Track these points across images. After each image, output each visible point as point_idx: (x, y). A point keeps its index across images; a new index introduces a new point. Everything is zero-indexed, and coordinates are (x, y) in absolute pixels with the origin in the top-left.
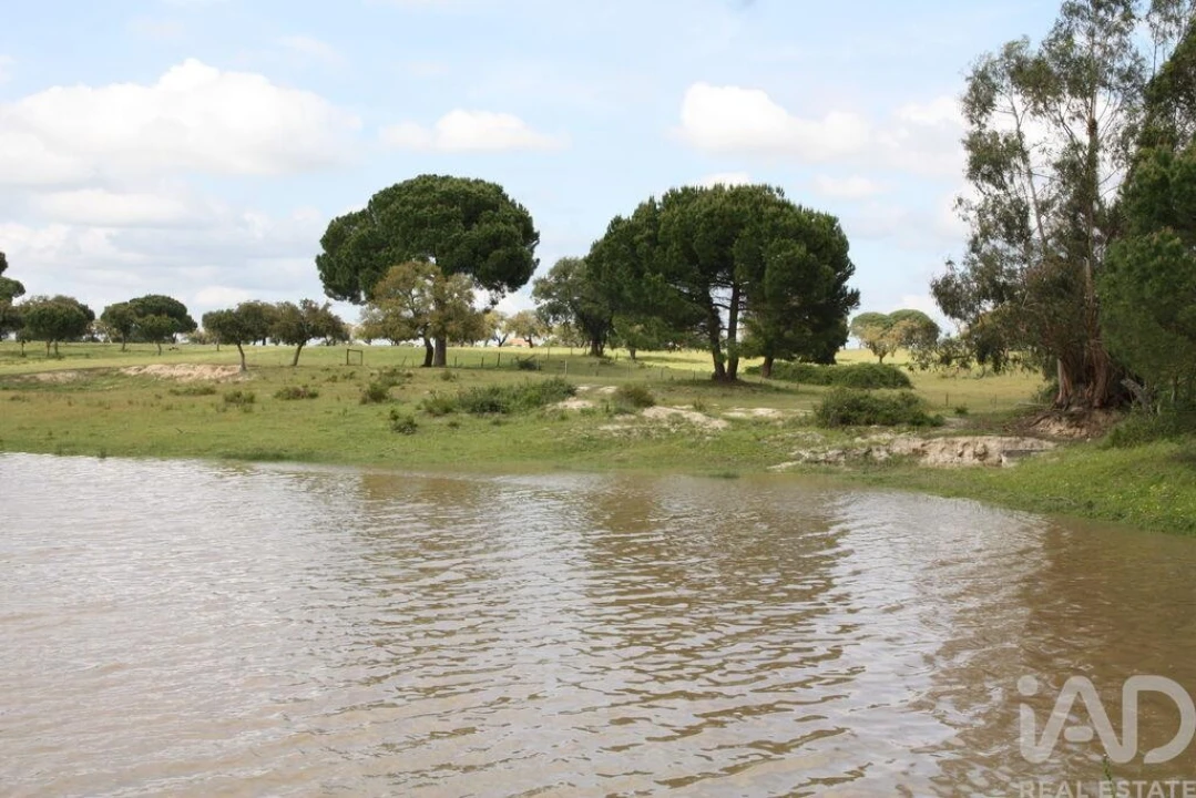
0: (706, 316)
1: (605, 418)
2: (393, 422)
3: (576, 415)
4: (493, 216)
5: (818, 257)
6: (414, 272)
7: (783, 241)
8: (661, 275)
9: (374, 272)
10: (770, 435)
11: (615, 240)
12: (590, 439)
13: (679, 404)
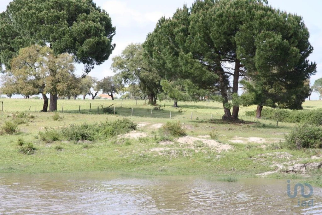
0: (218, 80)
1: (155, 144)
2: (19, 147)
3: (136, 142)
4: (86, 17)
5: (289, 42)
6: (36, 52)
7: (267, 32)
8: (190, 53)
9: (11, 52)
10: (257, 154)
11: (160, 33)
12: (144, 157)
13: (202, 135)
